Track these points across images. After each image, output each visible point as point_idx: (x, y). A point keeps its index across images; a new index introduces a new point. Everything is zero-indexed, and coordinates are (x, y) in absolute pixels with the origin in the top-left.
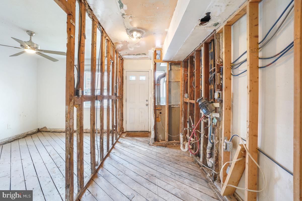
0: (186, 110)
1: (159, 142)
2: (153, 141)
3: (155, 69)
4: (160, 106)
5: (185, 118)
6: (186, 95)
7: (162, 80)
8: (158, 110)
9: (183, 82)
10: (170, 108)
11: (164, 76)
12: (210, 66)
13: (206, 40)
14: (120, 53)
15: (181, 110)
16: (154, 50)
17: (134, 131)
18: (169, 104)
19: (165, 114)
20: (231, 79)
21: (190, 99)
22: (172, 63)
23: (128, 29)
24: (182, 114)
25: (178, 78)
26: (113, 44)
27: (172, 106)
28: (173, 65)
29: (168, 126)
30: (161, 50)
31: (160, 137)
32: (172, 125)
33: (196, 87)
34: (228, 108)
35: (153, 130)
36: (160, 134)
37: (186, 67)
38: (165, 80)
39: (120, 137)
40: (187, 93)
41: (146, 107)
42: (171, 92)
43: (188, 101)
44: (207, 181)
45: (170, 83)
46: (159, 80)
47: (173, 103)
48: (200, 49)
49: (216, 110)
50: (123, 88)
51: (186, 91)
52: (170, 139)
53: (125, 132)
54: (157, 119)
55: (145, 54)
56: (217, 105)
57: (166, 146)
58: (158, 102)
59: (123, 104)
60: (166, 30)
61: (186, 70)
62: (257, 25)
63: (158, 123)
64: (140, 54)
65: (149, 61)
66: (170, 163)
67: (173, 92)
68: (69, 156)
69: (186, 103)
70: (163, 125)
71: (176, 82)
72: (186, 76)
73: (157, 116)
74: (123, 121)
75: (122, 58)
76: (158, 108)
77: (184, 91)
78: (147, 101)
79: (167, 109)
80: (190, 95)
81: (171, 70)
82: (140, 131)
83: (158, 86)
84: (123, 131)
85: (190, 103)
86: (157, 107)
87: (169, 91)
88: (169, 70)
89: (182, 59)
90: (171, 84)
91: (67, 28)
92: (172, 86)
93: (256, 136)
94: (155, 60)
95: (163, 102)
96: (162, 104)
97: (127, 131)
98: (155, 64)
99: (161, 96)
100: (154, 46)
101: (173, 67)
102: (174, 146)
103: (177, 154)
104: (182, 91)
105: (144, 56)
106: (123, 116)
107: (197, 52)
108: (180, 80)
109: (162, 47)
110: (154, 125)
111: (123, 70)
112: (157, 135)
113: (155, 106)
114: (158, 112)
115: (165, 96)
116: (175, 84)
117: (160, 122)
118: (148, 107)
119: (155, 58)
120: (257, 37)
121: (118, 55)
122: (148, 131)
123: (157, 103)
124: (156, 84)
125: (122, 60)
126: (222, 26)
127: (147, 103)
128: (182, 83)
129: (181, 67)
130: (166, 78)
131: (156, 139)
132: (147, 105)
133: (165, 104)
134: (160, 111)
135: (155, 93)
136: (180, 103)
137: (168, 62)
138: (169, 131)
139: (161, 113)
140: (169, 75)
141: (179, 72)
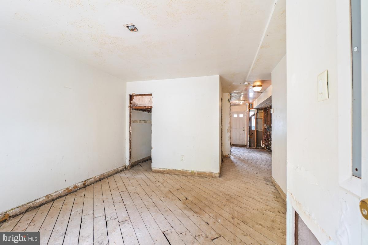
1: (252, 147)
2: (249, 147)
3: (249, 111)
6: (265, 125)
7: (253, 117)
9: (264, 119)
10: (257, 131)
11: (254, 115)
15: (263, 132)
18: (257, 129)
19: (255, 134)
24: (263, 134)
28: (259, 110)
29: (256, 139)
32: (258, 140)
33: (268, 122)
35: (249, 141)
36: (252, 144)
37: (265, 111)
41: (244, 132)
45: (257, 119)
47: (259, 129)
51: (265, 123)
52: (257, 146)
57: (255, 149)
58: (251, 128)
61: (265, 113)
69: (265, 128)
70: (254, 139)
72: (265, 115)
78: (244, 128)
81: (258, 112)
87: (257, 123)
89: (264, 108)
95: (254, 128)
96: (253, 129)
98: (250, 109)
100: (249, 102)
104: (263, 123)
108: (262, 118)
110: (249, 139)
111: (230, 111)
113: (250, 131)
114: (251, 133)
116: (260, 119)
117: (252, 138)
119: (249, 107)
122: (245, 145)
127: (244, 129)
129: (263, 111)
130: (255, 116)
131: (250, 146)
132: (244, 130)
133: (254, 129)
134: (252, 133)
135: (249, 124)
136: (262, 129)
137: (256, 109)
138: (257, 142)
139: (252, 134)
140: (256, 115)
141: (262, 113)
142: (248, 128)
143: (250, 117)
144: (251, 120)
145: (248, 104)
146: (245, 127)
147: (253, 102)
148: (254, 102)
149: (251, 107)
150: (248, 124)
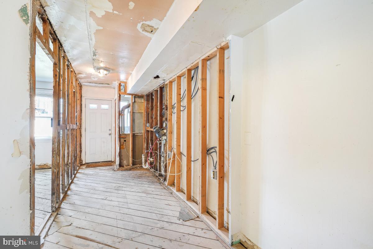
0: (148, 137)
1: (124, 167)
2: (118, 167)
3: (120, 100)
4: (125, 134)
5: (148, 144)
6: (148, 125)
7: (126, 111)
8: (123, 138)
9: (146, 113)
10: (134, 136)
11: (128, 106)
12: (163, 104)
13: (160, 86)
14: (80, 80)
15: (144, 137)
16: (119, 83)
17: (95, 162)
18: (133, 133)
19: (129, 141)
20: (172, 115)
21: (151, 128)
22: (136, 96)
23: (95, 67)
24: (145, 141)
25: (141, 110)
26: (75, 73)
27: (136, 134)
28: (137, 98)
29: (132, 152)
30: (126, 83)
31: (125, 162)
32: (136, 151)
33: (155, 118)
34: (170, 132)
35: (118, 156)
36: (124, 161)
37: (148, 100)
38: (130, 110)
39: (79, 168)
40: (149, 123)
41: (110, 137)
42: (135, 121)
43: (149, 129)
44: (160, 183)
45: (134, 113)
46: (123, 110)
47: (137, 131)
48: (157, 90)
49: (165, 135)
50: (81, 116)
51: (148, 121)
52: (134, 164)
53: (85, 164)
54: (122, 146)
55: (108, 84)
56: (165, 131)
57: (130, 170)
58: (123, 131)
59: (82, 134)
60: (131, 72)
61: (148, 104)
62: (180, 89)
63: (122, 150)
64: (103, 84)
65: (112, 90)
66: (134, 179)
67: (137, 121)
68: (55, 170)
69: (148, 131)
70: (128, 151)
71: (139, 113)
72: (148, 108)
73: (122, 143)
74: (82, 153)
75: (81, 85)
76: (123, 136)
77: (146, 121)
78: (110, 130)
79: (132, 137)
80: (151, 125)
81: (135, 102)
82: (102, 162)
83: (122, 116)
84: (82, 163)
85: (151, 131)
86: (121, 135)
87: (133, 121)
88: (133, 101)
89: (145, 94)
90: (135, 115)
91: (54, 74)
92: (136, 116)
93: (180, 146)
94: (120, 92)
95: (127, 131)
96: (126, 133)
97: (86, 162)
98: (120, 95)
99: (126, 125)
100: (119, 79)
101: (137, 99)
102: (138, 169)
103: (140, 174)
104: (144, 121)
105: (107, 85)
106: (82, 147)
107: (156, 91)
108: (143, 111)
109: (127, 81)
110: (119, 152)
111: (81, 97)
112: (122, 161)
113: (120, 135)
114: (122, 140)
115: (129, 125)
116: (139, 114)
117: (124, 149)
118: (111, 136)
119: (120, 90)
120: (180, 95)
121: (78, 82)
122: (111, 161)
123: (121, 132)
124: (121, 114)
125: (81, 87)
126: (167, 82)
127: (110, 132)
128: (144, 114)
129: (144, 100)
130: (130, 109)
131: (121, 165)
132: (110, 134)
133: (129, 132)
134: (125, 139)
135: (119, 123)
136: (143, 132)
137: (132, 95)
138: (134, 156)
139: (125, 141)
140: (133, 106)
141: (142, 105)
142: (117, 129)
143: (121, 110)
144: (124, 115)
145: (116, 84)
146: (113, 127)
147: (127, 79)
148: (130, 79)
149: (123, 91)
150: (117, 122)
